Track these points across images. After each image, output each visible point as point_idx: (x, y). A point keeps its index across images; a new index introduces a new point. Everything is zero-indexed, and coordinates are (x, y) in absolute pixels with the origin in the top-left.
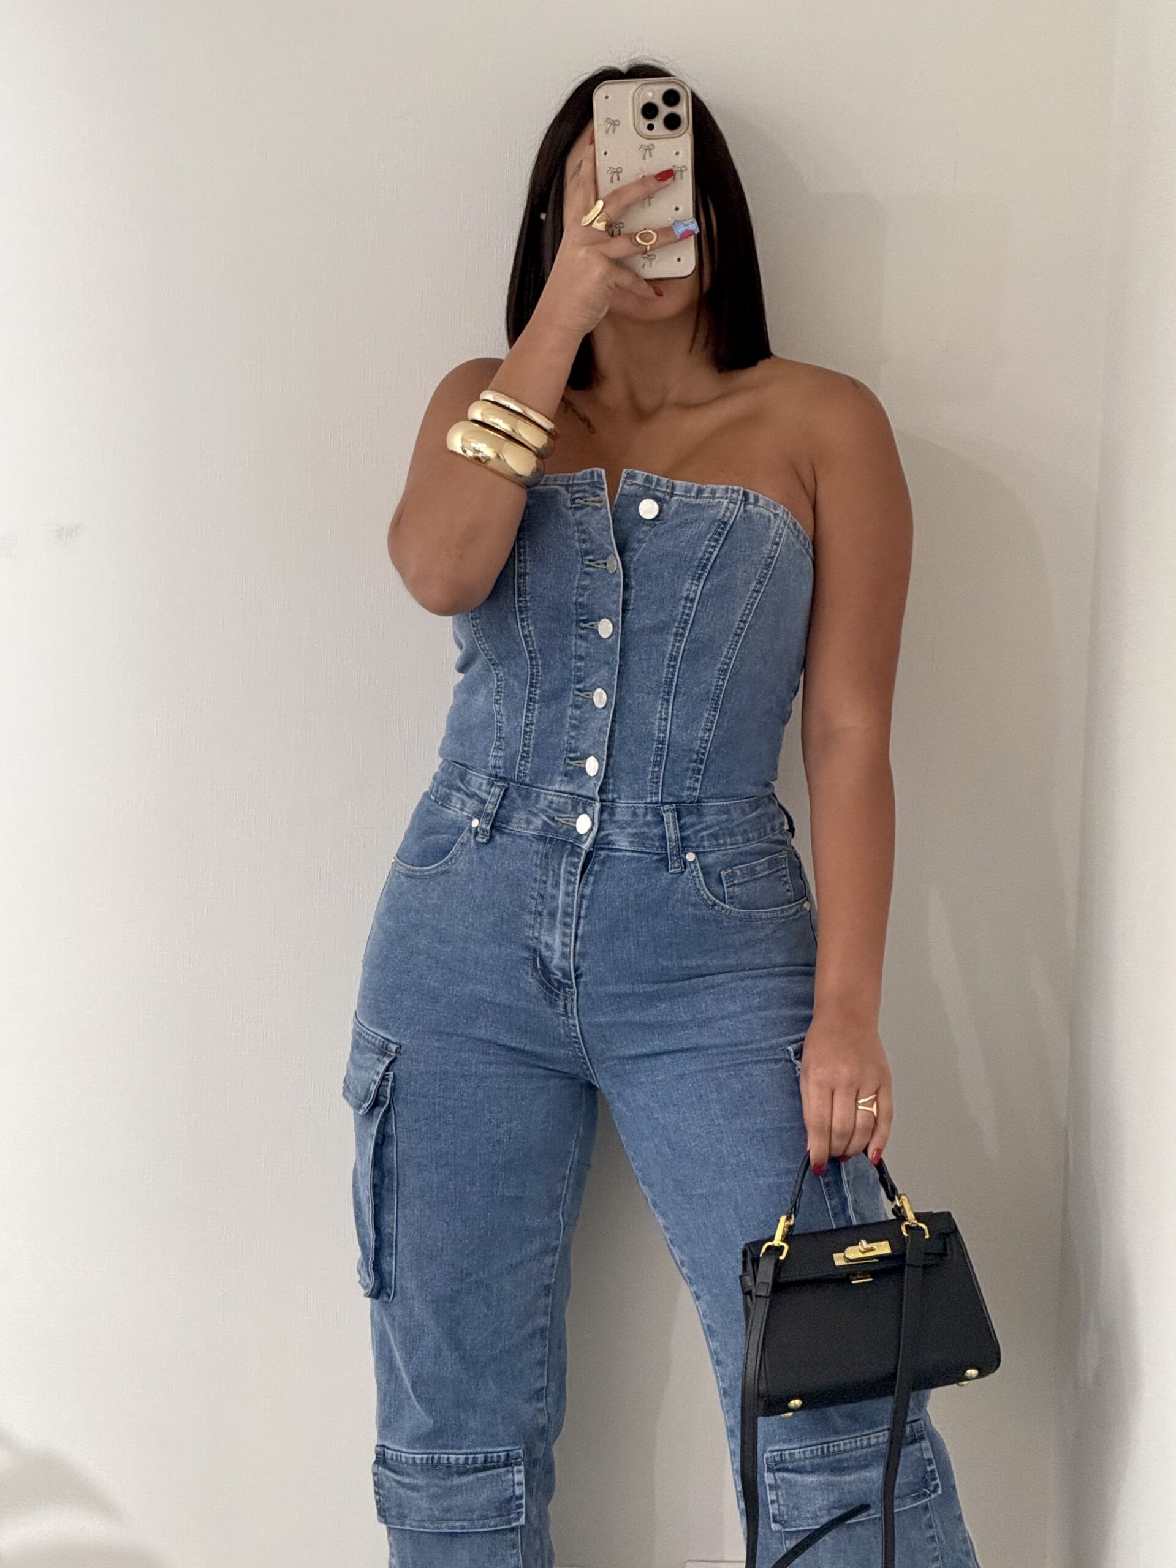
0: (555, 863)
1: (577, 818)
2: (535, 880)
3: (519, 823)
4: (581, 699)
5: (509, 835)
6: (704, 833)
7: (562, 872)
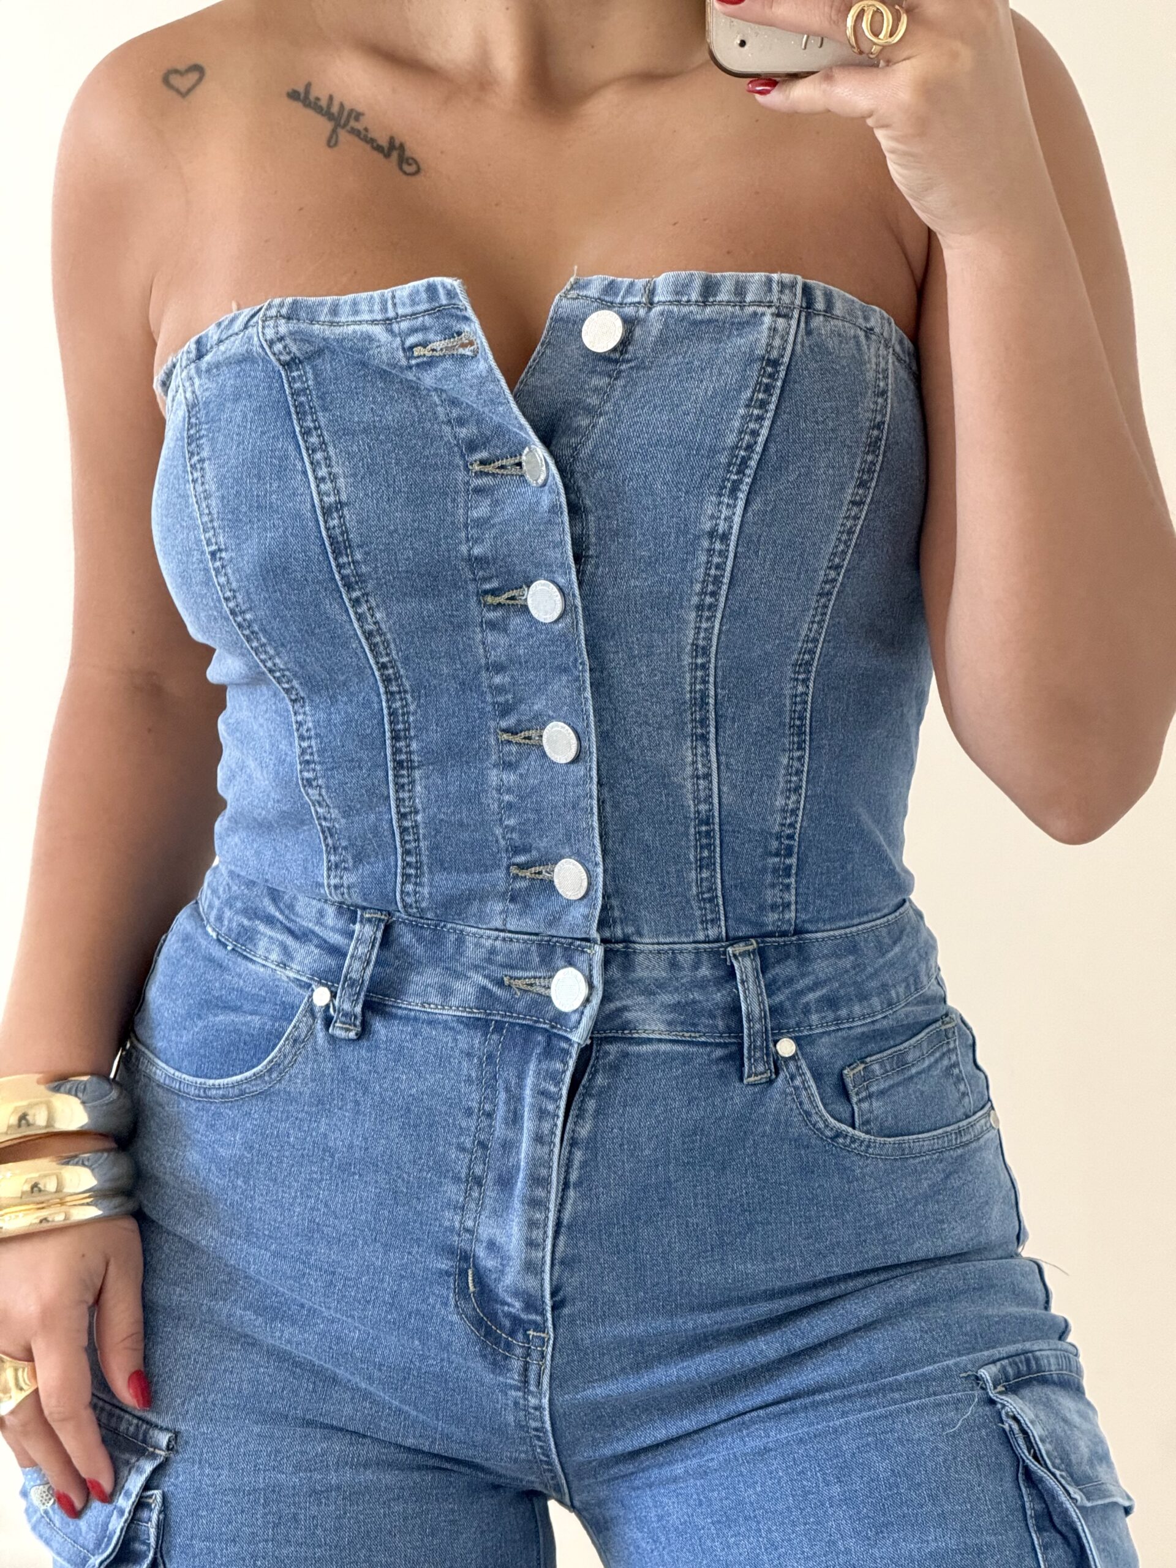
0: (510, 1074)
1: (551, 977)
2: (469, 1112)
3: (425, 993)
4: (514, 749)
5: (406, 1019)
6: (811, 997)
7: (527, 1092)
